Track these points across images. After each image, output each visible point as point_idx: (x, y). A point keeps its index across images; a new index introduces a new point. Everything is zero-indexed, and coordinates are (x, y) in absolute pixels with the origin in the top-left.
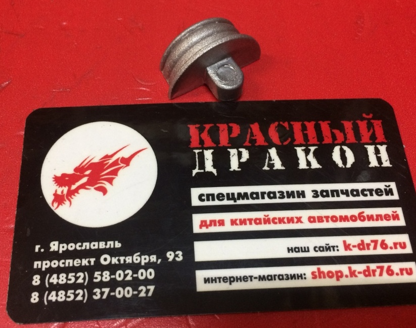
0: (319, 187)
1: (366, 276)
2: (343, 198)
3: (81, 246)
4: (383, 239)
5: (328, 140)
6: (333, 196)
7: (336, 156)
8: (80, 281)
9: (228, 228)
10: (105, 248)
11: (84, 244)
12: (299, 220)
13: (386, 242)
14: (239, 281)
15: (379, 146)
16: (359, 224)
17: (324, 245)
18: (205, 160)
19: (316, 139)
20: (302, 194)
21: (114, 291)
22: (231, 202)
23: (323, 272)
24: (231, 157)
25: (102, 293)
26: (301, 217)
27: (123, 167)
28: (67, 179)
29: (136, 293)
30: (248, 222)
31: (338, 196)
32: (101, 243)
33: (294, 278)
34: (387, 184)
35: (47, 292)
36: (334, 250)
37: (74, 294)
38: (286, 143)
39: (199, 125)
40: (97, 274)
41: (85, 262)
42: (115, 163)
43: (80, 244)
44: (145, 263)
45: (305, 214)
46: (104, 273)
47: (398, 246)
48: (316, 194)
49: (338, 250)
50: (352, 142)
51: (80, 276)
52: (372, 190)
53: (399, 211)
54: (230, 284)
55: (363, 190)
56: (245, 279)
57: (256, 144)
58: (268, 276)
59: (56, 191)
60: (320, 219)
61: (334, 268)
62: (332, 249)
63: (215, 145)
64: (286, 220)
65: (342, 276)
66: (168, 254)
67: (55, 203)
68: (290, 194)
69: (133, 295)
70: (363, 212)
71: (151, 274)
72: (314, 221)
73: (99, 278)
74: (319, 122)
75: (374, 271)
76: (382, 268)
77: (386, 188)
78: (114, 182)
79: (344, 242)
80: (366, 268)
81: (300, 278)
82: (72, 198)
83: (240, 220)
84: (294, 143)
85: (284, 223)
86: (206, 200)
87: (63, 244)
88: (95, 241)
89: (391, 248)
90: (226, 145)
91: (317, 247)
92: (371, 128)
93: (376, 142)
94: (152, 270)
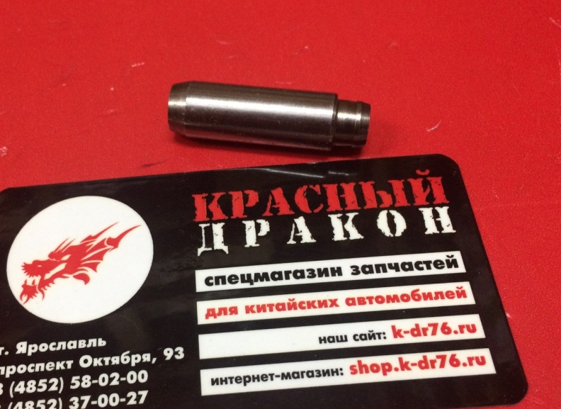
0: (360, 262)
1: (422, 368)
2: (391, 274)
3: (56, 346)
4: (445, 322)
5: (371, 203)
6: (378, 271)
7: (382, 223)
8: (54, 388)
9: (242, 316)
10: (86, 348)
11: (60, 344)
12: (334, 303)
13: (448, 325)
14: (256, 380)
15: (437, 208)
16: (412, 304)
17: (367, 332)
18: (214, 235)
19: (356, 203)
20: (338, 271)
21: (97, 399)
22: (247, 285)
23: (365, 366)
24: (246, 230)
25: (81, 402)
26: (336, 300)
27: (109, 249)
28: (40, 266)
29: (123, 400)
30: (268, 309)
31: (385, 271)
32: (80, 342)
33: (327, 375)
34: (450, 253)
35: (11, 404)
36: (380, 338)
37: (45, 404)
38: (316, 211)
39: (207, 195)
40: (75, 379)
41: (60, 365)
42: (101, 245)
43: (54, 344)
44: (136, 364)
45: (341, 296)
46: (84, 378)
47: (465, 330)
48: (356, 270)
49: (385, 338)
50: (402, 205)
51: (53, 383)
52: (430, 262)
53: (466, 286)
54: (245, 385)
55: (418, 263)
56: (264, 378)
57: (278, 214)
58: (294, 373)
59: (26, 282)
60: (361, 301)
61: (379, 360)
62: (377, 336)
63: (227, 218)
64: (316, 304)
65: (390, 369)
66: (165, 352)
67: (24, 296)
68: (323, 272)
69: (120, 403)
70: (418, 290)
71: (143, 377)
72: (354, 304)
73: (78, 384)
74: (360, 183)
75: (433, 362)
77: (447, 258)
78: (99, 267)
79: (393, 327)
80: (422, 359)
81: (335, 374)
82: (46, 289)
83: (258, 306)
84: (328, 210)
85: (315, 307)
86: (214, 283)
87: (33, 344)
88: (73, 340)
89: (456, 332)
90: (241, 216)
91: (357, 335)
92: (429, 187)
93: (435, 203)
94: (145, 372)
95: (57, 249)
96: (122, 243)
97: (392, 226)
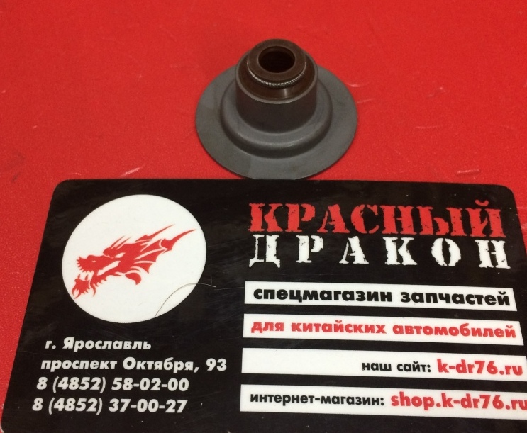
1: (465, 406)
2: (441, 304)
3: (102, 345)
4: (492, 360)
5: (427, 230)
8: (95, 387)
9: (287, 334)
11: (106, 343)
12: (381, 329)
13: (495, 365)
14: (296, 401)
15: (494, 242)
16: (460, 339)
17: (412, 363)
18: (267, 247)
19: (412, 228)
20: (387, 296)
21: (136, 404)
22: (295, 302)
23: (407, 399)
24: (300, 245)
25: (121, 405)
26: (383, 326)
28: (94, 262)
29: (162, 407)
30: (314, 328)
31: (435, 301)
32: (126, 343)
34: (502, 290)
35: (53, 399)
37: (86, 403)
39: (264, 205)
40: (117, 380)
42: (155, 246)
43: (100, 342)
44: (178, 371)
45: (389, 322)
46: (126, 380)
47: (511, 371)
48: (406, 297)
53: (516, 325)
54: (284, 405)
57: (334, 231)
58: (334, 397)
59: (79, 276)
60: (409, 330)
64: (363, 328)
65: (432, 405)
68: (373, 296)
69: (159, 409)
70: (467, 324)
72: (401, 332)
73: (119, 385)
75: (476, 401)
77: (500, 295)
78: (151, 268)
79: (439, 361)
80: (465, 397)
81: (376, 403)
83: (304, 325)
84: (384, 232)
85: (361, 331)
89: (502, 373)
93: (492, 236)
94: (186, 381)
95: (113, 245)
96: (176, 246)
97: (447, 255)
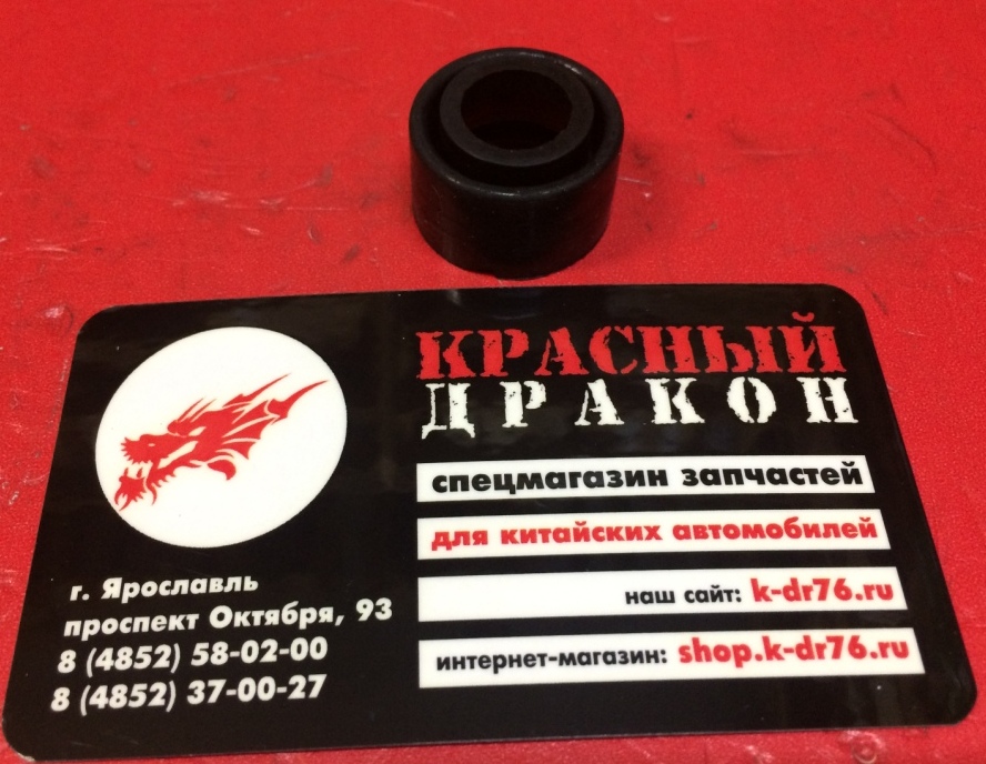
0: (699, 463)
6: (728, 482)
7: (736, 398)
10: (222, 592)
27: (271, 420)
33: (638, 661)
36: (730, 600)
38: (625, 371)
41: (175, 623)
49: (739, 600)
50: (770, 370)
51: (162, 653)
52: (815, 471)
55: (795, 472)
56: (528, 660)
61: (729, 638)
62: (725, 596)
63: (473, 375)
66: (359, 606)
67: (121, 497)
71: (318, 648)
74: (700, 328)
76: (838, 641)
82: (159, 486)
86: (448, 489)
87: (131, 582)
88: (201, 578)
90: (498, 374)
91: (690, 592)
92: (812, 343)
